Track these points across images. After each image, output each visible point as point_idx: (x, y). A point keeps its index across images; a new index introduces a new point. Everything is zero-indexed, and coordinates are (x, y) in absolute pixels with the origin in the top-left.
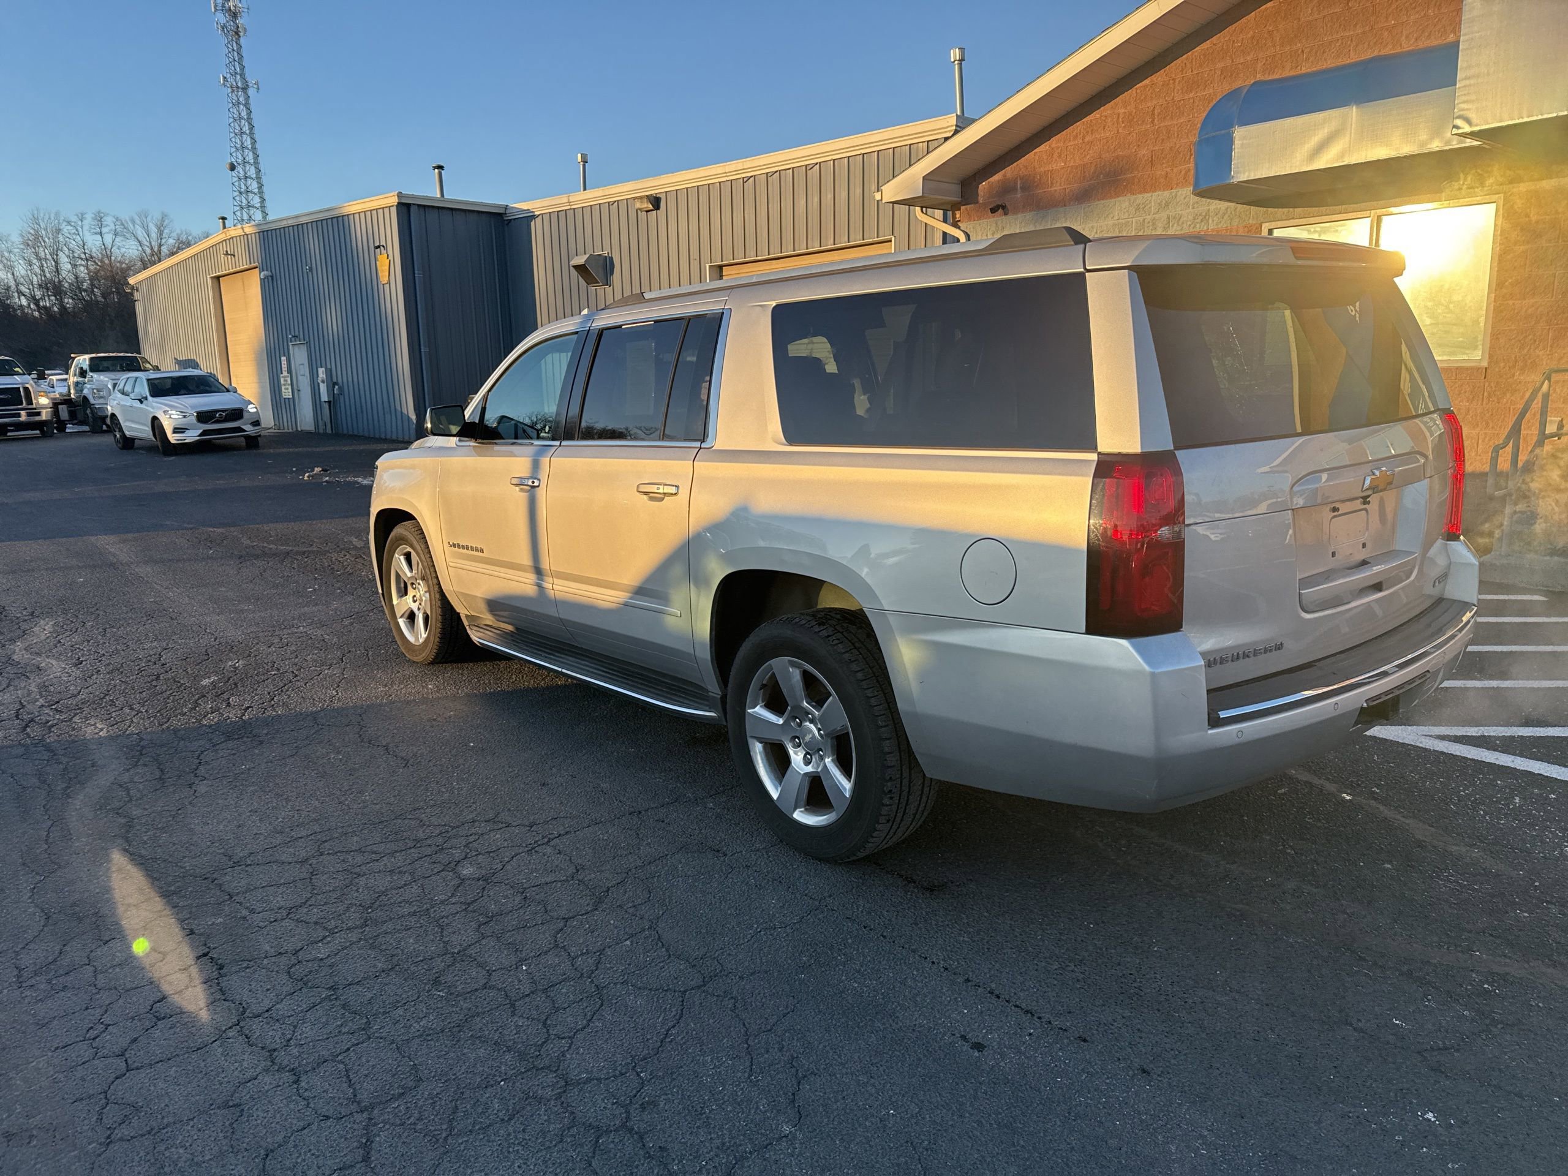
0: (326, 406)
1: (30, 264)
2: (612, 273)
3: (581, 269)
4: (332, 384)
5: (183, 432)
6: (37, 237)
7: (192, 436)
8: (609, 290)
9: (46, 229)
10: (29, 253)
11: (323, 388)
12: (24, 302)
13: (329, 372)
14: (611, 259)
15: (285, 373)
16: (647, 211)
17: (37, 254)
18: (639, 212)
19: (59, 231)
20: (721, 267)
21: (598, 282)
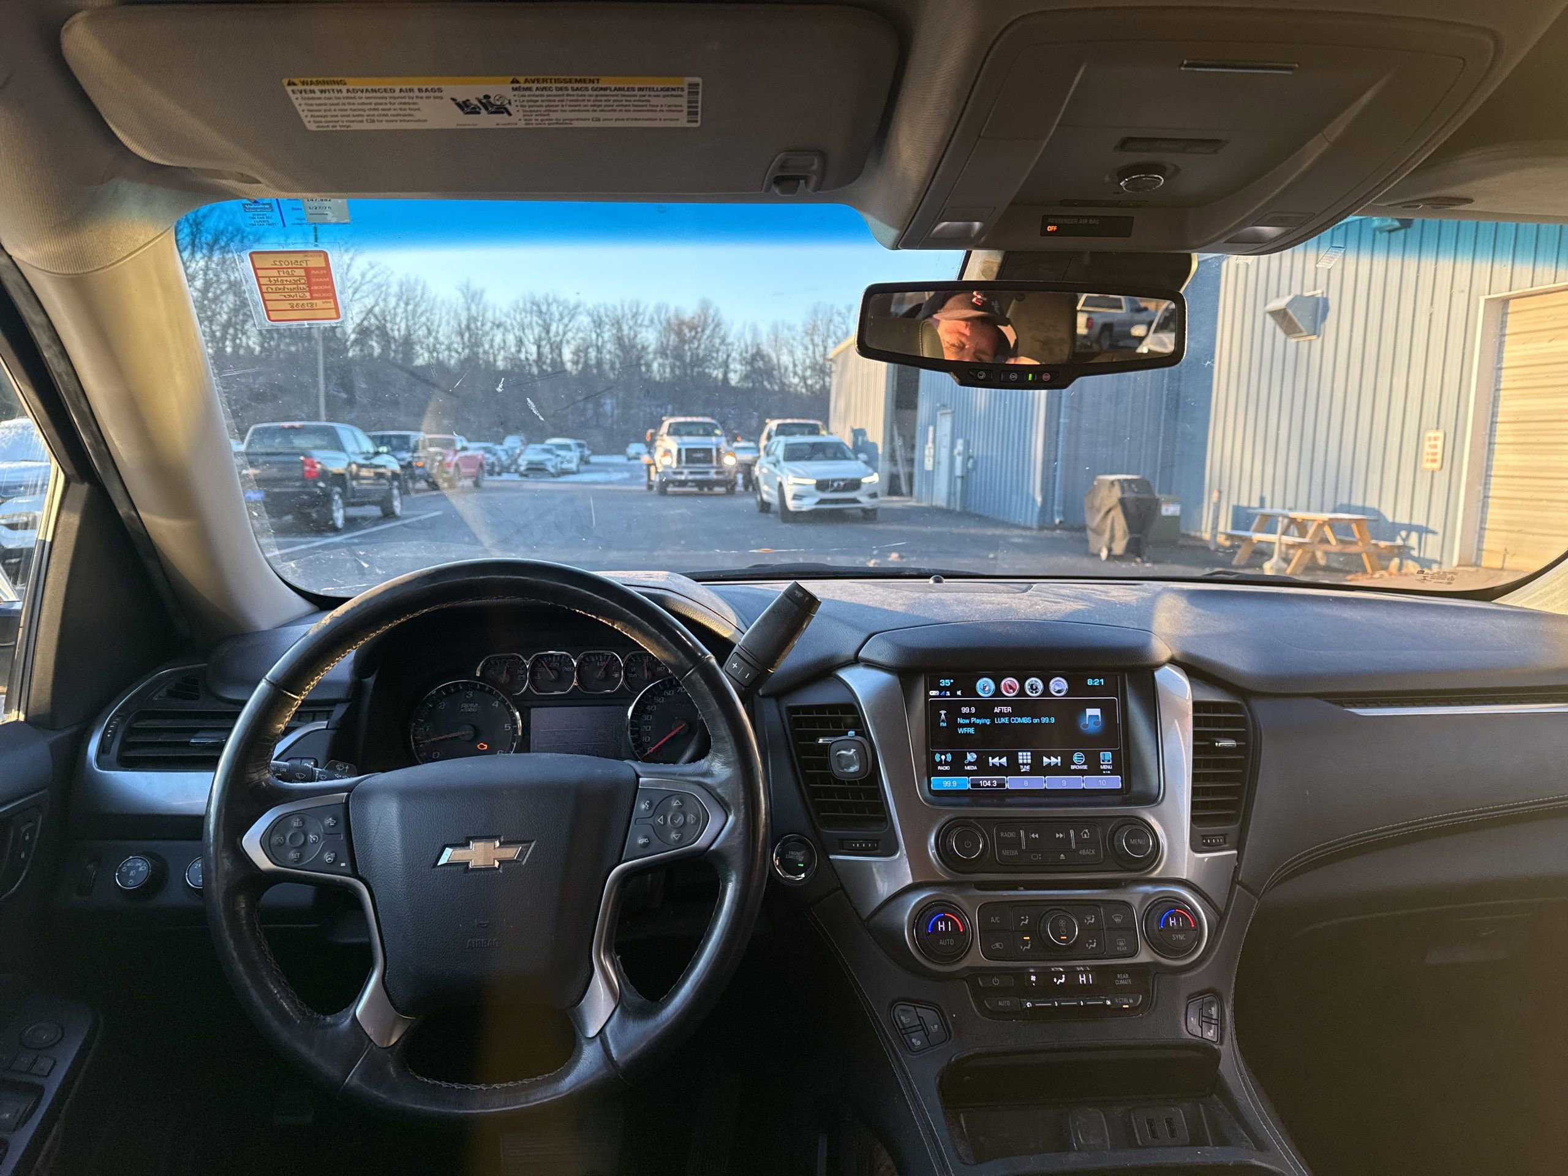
0: (959, 481)
1: (807, 348)
2: (1324, 317)
3: (1281, 316)
4: (967, 457)
5: (800, 499)
6: (815, 327)
7: (808, 504)
8: (1317, 342)
9: (822, 320)
10: (807, 340)
11: (959, 460)
12: (796, 380)
13: (967, 444)
14: (1326, 300)
15: (930, 444)
16: (1390, 231)
17: (812, 340)
18: (1378, 233)
19: (831, 321)
20: (1506, 301)
21: (1301, 332)
